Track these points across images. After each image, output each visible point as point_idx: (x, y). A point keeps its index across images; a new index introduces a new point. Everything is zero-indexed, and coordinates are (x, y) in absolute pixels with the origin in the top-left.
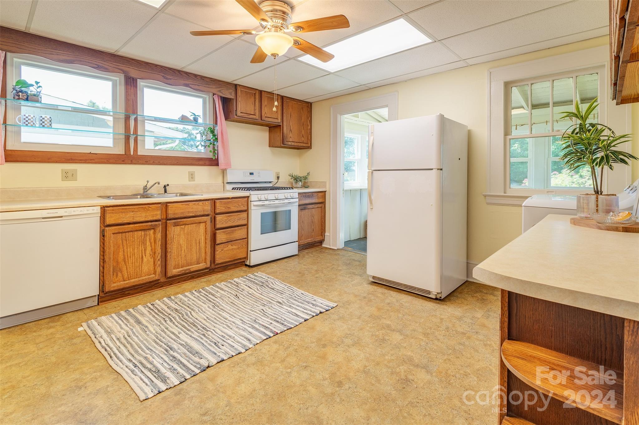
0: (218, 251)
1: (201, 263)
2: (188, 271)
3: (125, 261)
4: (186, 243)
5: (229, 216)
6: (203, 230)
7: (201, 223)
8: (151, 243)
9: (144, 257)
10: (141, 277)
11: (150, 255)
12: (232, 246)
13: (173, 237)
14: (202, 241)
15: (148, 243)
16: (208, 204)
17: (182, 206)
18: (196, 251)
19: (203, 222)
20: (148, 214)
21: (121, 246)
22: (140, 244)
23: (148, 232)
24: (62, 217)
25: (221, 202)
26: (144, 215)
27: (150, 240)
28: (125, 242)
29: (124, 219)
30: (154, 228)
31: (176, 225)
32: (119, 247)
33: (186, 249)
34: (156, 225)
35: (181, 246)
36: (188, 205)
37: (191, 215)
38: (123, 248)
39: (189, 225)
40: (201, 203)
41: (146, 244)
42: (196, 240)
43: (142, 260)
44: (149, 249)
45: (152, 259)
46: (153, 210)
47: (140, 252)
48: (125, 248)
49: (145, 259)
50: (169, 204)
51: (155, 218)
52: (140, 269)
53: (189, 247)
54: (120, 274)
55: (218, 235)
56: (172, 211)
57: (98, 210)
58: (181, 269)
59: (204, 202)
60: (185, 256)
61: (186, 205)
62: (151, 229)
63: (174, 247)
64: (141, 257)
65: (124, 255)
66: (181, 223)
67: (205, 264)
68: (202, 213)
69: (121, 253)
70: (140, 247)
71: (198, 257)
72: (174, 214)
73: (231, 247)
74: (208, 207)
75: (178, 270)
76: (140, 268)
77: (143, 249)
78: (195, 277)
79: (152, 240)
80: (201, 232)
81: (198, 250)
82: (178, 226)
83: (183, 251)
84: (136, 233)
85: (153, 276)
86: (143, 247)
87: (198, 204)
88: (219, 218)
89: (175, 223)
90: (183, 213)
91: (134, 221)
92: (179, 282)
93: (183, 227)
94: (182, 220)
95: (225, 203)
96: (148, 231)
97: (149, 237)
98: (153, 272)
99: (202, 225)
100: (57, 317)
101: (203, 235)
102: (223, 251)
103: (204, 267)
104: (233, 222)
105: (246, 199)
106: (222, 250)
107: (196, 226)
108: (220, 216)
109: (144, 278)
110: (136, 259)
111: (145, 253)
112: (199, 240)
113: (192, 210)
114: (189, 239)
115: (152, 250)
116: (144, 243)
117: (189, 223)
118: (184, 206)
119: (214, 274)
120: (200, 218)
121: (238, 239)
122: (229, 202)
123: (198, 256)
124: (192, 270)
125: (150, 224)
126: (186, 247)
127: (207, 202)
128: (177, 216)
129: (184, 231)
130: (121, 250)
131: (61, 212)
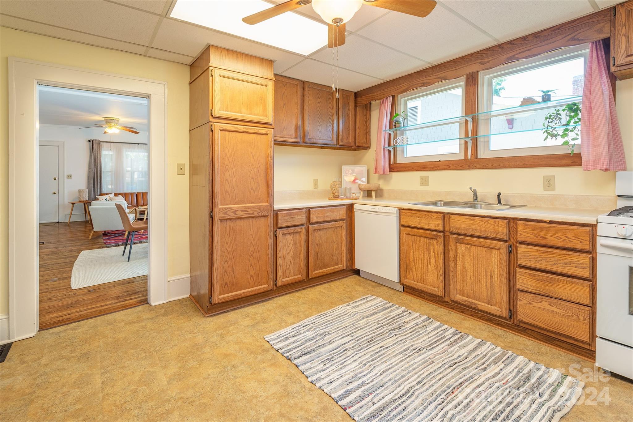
0: (520, 300)
1: (495, 306)
2: (473, 306)
3: (414, 263)
4: (472, 268)
5: (543, 252)
6: (496, 260)
7: (493, 249)
8: (435, 254)
9: (429, 266)
10: (427, 285)
11: (434, 266)
12: (550, 305)
13: (457, 256)
14: (496, 275)
15: (432, 253)
16: (502, 224)
17: (466, 220)
18: (486, 285)
19: (495, 249)
20: (430, 223)
21: (412, 247)
22: (426, 251)
23: (432, 241)
24: (377, 212)
25: (527, 225)
26: (427, 222)
27: (434, 250)
28: (414, 244)
29: (412, 223)
30: (435, 238)
31: (459, 241)
32: (410, 247)
33: (472, 277)
34: (438, 236)
35: (466, 270)
36: (473, 220)
37: (477, 234)
38: (413, 250)
39: (477, 247)
40: (491, 221)
41: (430, 253)
42: (486, 270)
43: (428, 268)
44: (433, 259)
45: (436, 272)
46: (435, 219)
47: (426, 259)
48: (414, 250)
49: (430, 269)
50: (451, 216)
51: (437, 228)
52: (426, 277)
53: (477, 275)
54: (411, 273)
55: (518, 275)
56: (455, 224)
57: (395, 210)
58: (466, 299)
59: (497, 220)
60: (471, 284)
61: (471, 220)
62: (435, 239)
63: (458, 267)
64: (426, 264)
65: (414, 257)
66: (465, 241)
67: (499, 309)
68: (493, 236)
69: (412, 254)
70: (426, 254)
71: (489, 295)
72: (457, 228)
73: (549, 307)
74: (502, 230)
75: (462, 297)
76: (426, 275)
77: (428, 257)
78: (494, 322)
79: (436, 251)
80: (493, 262)
81: (489, 286)
82: (461, 243)
83: (468, 278)
84: (422, 239)
85: (436, 289)
86: (428, 255)
87: (487, 221)
88: (523, 250)
89: (457, 239)
90: (466, 229)
91: (420, 226)
92: (472, 315)
93: (469, 246)
94: (466, 238)
95: (535, 228)
96: (432, 239)
97: (433, 247)
98: (437, 286)
99: (495, 253)
100: (380, 285)
101: (496, 266)
102: (531, 306)
103: (498, 313)
104: (552, 265)
105: (589, 229)
106: (530, 303)
107: (485, 251)
108: (525, 248)
109: (429, 287)
110: (422, 265)
111: (430, 262)
112: (491, 271)
113: (478, 228)
114: (476, 266)
115: (436, 261)
116: (428, 250)
117: (474, 244)
118: (468, 220)
119: (525, 335)
120: (491, 241)
121: (563, 298)
122: (542, 229)
123: (489, 293)
124: (480, 307)
125: (433, 233)
126: (472, 274)
127: (501, 221)
128: (460, 232)
129: (470, 252)
130: (412, 251)
131: (377, 209)
